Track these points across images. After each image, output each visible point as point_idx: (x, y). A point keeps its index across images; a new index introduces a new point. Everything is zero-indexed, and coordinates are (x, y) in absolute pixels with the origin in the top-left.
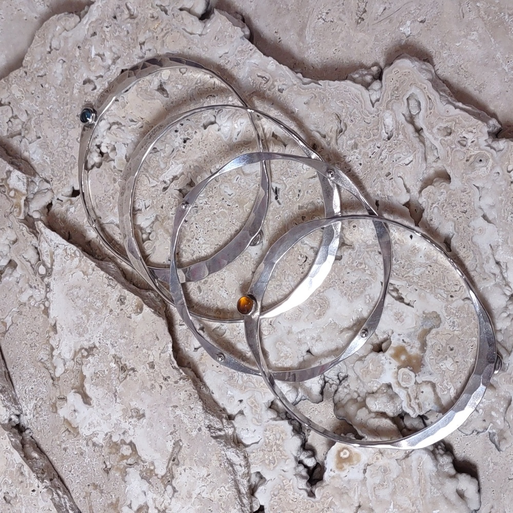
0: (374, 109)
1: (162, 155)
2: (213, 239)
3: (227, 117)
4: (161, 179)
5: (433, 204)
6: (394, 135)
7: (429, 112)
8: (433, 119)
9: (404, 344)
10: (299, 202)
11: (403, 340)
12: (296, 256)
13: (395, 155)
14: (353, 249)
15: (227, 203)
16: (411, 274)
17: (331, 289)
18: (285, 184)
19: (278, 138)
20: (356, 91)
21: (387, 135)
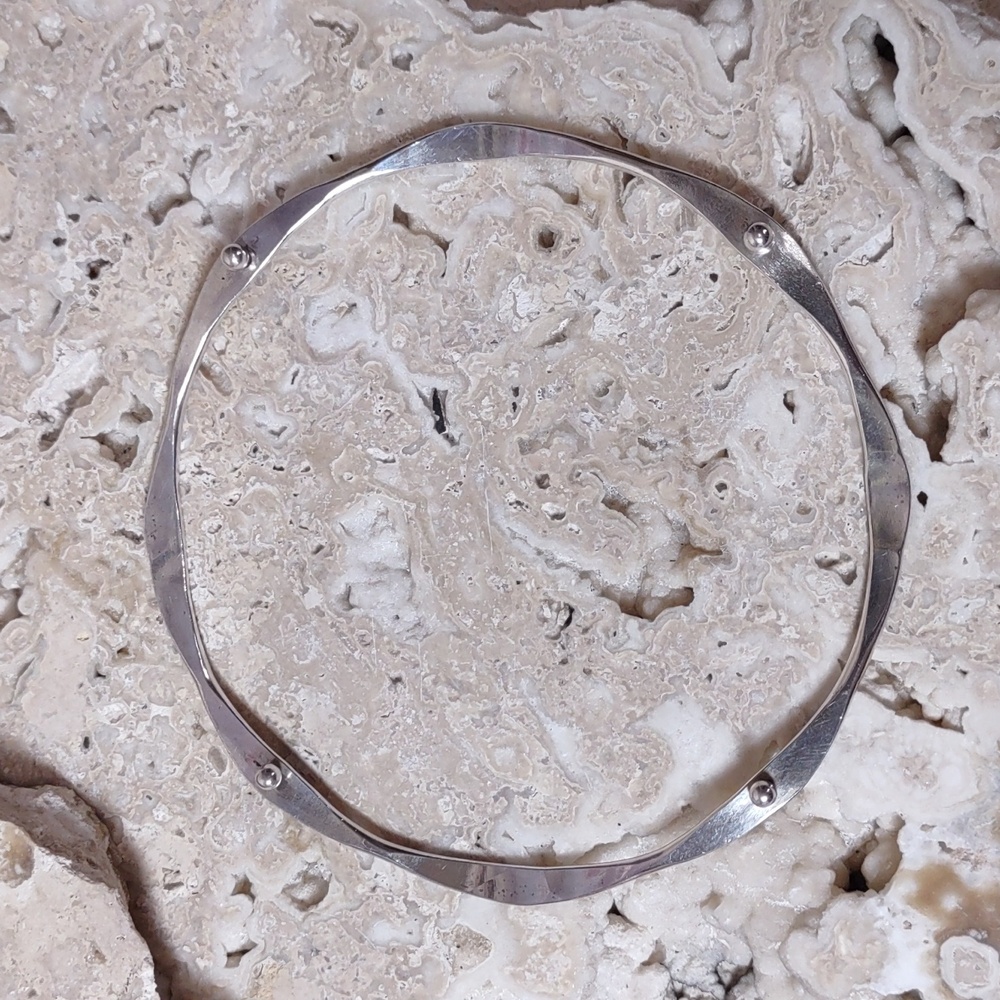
0: (735, 87)
1: (22, 327)
2: (240, 588)
3: (228, 173)
4: (29, 408)
5: (982, 379)
6: (816, 166)
7: (927, 72)
8: (944, 97)
9: (946, 857)
10: (518, 429)
11: (942, 844)
12: (536, 607)
13: (830, 234)
14: (728, 561)
15: (272, 461)
16: (938, 623)
17: (671, 704)
18: (460, 373)
19: (415, 225)
20: (664, 34)
21: (790, 170)
